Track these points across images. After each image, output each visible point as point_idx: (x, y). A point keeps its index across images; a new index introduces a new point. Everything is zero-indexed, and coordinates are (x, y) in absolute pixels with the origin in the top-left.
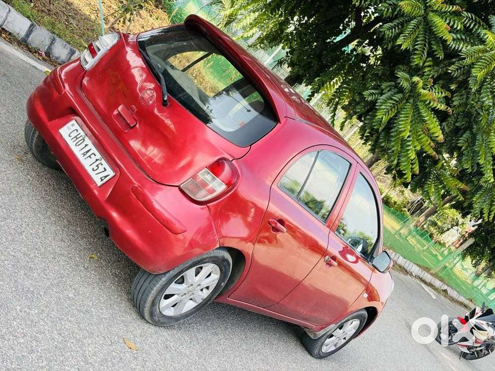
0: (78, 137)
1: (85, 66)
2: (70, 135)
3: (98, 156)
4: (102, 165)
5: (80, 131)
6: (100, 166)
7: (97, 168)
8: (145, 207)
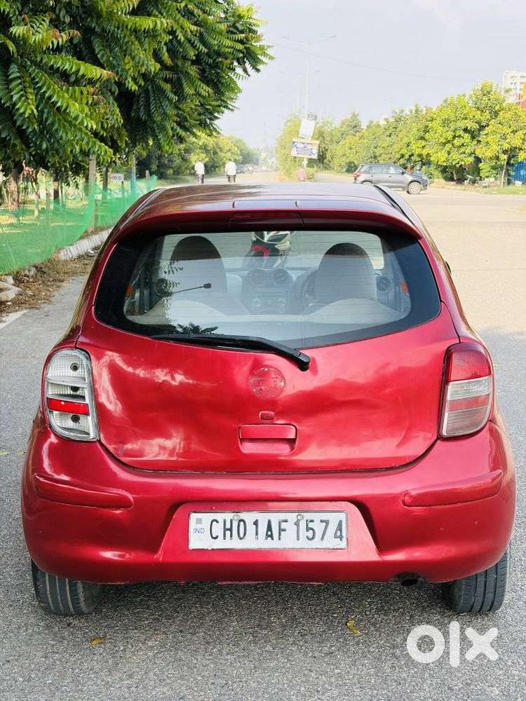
0: (228, 526)
1: (91, 437)
2: (214, 536)
3: (292, 517)
4: (312, 521)
5: (220, 516)
6: (311, 525)
7: (311, 532)
8: (446, 505)
